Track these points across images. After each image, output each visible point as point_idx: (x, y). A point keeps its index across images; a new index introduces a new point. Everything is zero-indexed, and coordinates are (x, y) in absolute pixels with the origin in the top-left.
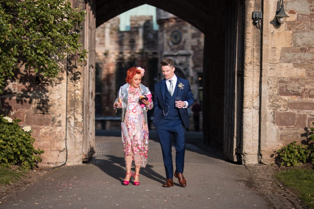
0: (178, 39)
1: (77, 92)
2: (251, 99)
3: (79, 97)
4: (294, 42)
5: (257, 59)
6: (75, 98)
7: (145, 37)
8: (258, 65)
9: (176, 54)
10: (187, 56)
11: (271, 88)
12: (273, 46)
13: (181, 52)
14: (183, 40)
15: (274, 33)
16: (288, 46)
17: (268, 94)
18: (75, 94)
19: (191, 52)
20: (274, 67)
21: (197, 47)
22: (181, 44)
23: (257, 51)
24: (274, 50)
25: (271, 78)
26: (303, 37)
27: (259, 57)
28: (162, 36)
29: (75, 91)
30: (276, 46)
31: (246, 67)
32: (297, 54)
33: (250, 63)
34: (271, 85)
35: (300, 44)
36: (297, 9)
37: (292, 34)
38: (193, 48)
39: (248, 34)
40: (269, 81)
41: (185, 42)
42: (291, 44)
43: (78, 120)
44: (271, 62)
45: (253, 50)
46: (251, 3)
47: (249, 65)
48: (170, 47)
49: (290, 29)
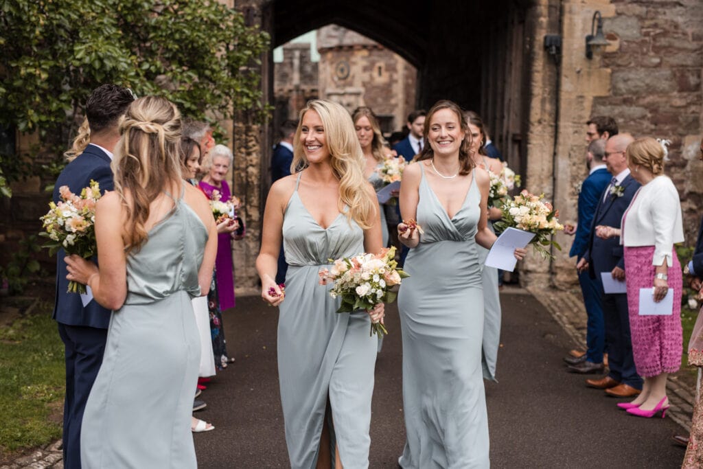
0: (345, 73)
1: (251, 169)
2: (537, 182)
3: (253, 178)
4: (614, 88)
5: (550, 115)
6: (247, 180)
7: (301, 70)
8: (551, 126)
9: (342, 92)
10: (357, 94)
11: (574, 164)
12: (580, 94)
13: (349, 90)
14: (351, 74)
15: (582, 72)
16: (604, 93)
17: (569, 174)
18: (247, 172)
19: (362, 90)
20: (580, 128)
21: (369, 83)
22: (349, 79)
23: (551, 102)
24: (580, 100)
25: (575, 148)
26: (628, 80)
27: (554, 112)
28: (325, 69)
29: (247, 167)
30: (585, 94)
31: (533, 129)
32: (618, 107)
33: (540, 122)
34: (575, 160)
35: (624, 91)
36: (620, 32)
37: (612, 74)
38: (364, 84)
39: (536, 74)
40: (572, 152)
41: (353, 77)
42: (609, 90)
43: (253, 218)
44: (576, 120)
45: (543, 101)
46: (542, 22)
47: (536, 124)
48: (335, 83)
49: (607, 66)
